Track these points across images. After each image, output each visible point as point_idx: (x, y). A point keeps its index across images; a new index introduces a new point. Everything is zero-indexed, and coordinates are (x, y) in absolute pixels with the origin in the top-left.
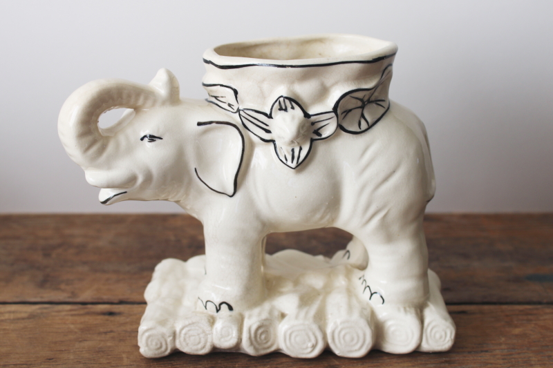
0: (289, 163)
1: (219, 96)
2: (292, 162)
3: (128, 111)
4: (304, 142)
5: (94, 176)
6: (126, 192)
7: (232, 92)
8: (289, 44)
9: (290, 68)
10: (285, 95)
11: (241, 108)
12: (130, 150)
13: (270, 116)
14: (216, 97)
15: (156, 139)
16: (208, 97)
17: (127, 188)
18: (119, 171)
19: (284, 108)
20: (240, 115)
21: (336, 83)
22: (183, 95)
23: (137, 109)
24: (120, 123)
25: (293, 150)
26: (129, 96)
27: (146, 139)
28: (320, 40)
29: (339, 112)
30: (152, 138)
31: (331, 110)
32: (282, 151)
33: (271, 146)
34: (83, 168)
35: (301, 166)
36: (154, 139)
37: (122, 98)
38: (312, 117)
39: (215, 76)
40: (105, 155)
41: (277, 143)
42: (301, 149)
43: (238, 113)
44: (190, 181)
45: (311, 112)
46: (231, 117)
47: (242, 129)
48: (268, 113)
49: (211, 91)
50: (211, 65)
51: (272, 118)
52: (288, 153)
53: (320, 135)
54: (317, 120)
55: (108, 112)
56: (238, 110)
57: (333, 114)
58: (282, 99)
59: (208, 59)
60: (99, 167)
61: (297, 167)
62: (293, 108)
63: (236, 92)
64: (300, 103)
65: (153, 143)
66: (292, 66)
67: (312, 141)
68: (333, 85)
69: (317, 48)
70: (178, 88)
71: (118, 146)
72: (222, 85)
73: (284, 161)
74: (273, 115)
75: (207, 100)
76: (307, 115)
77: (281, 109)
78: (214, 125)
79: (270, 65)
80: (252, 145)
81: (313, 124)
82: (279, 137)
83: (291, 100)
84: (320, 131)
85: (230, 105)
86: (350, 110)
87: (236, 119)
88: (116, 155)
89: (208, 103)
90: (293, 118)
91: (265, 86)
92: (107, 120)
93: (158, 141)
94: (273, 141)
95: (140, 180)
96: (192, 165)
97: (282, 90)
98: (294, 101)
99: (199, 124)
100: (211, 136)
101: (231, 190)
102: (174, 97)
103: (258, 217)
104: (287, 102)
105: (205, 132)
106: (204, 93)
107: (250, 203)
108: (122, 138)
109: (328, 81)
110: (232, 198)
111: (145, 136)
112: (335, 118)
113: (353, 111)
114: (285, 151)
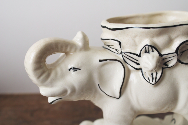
0: (151, 81)
1: (111, 45)
2: (153, 81)
3: (62, 54)
4: (159, 70)
5: (44, 91)
6: (62, 98)
7: (118, 43)
8: (144, 17)
9: (152, 29)
10: (149, 44)
11: (123, 51)
12: (63, 76)
13: (139, 56)
14: (108, 46)
15: (77, 70)
16: (104, 45)
17: (62, 96)
18: (57, 88)
19: (147, 51)
20: (122, 55)
21: (177, 37)
22: (91, 45)
23: (67, 54)
24: (58, 61)
25: (152, 74)
26: (62, 47)
27: (72, 70)
28: (160, 15)
29: (179, 53)
30: (75, 69)
31: (175, 52)
32: (146, 75)
33: (140, 72)
34: (38, 86)
35: (157, 83)
36: (76, 70)
37: (58, 48)
38: (164, 56)
39: (107, 34)
40: (49, 80)
41: (143, 70)
42: (157, 73)
43: (121, 55)
44: (96, 91)
45: (163, 53)
46: (117, 56)
47: (124, 63)
48: (139, 54)
49: (106, 42)
50: (105, 29)
51: (141, 57)
52: (150, 75)
53: (167, 65)
54: (166, 58)
55: (51, 56)
56: (121, 53)
57: (176, 54)
58: (147, 47)
59: (104, 25)
60: (46, 86)
61: (155, 84)
62: (153, 51)
63: (120, 43)
64: (157, 48)
65: (75, 72)
66: (153, 28)
67: (163, 69)
68: (176, 38)
69: (158, 18)
70: (88, 41)
71: (56, 74)
72: (112, 39)
73: (148, 80)
74: (141, 55)
75: (103, 47)
76: (161, 55)
77: (146, 52)
78: (108, 61)
79: (140, 27)
80: (129, 71)
81: (163, 59)
82: (145, 67)
83: (152, 47)
84: (167, 63)
85: (116, 50)
86: (184, 51)
87: (120, 57)
88: (56, 79)
89: (103, 49)
90: (153, 57)
91: (137, 39)
92: (50, 60)
93: (78, 71)
94: (141, 69)
95: (69, 92)
96: (97, 83)
97: (147, 42)
98: (154, 47)
99: (100, 61)
100: (107, 67)
101: (118, 95)
102: (86, 47)
103: (132, 109)
104: (150, 48)
105: (103, 65)
106: (102, 43)
107: (128, 102)
108: (58, 69)
109: (173, 36)
110: (119, 100)
111: (71, 68)
112: (177, 56)
113: (185, 52)
114: (148, 75)
